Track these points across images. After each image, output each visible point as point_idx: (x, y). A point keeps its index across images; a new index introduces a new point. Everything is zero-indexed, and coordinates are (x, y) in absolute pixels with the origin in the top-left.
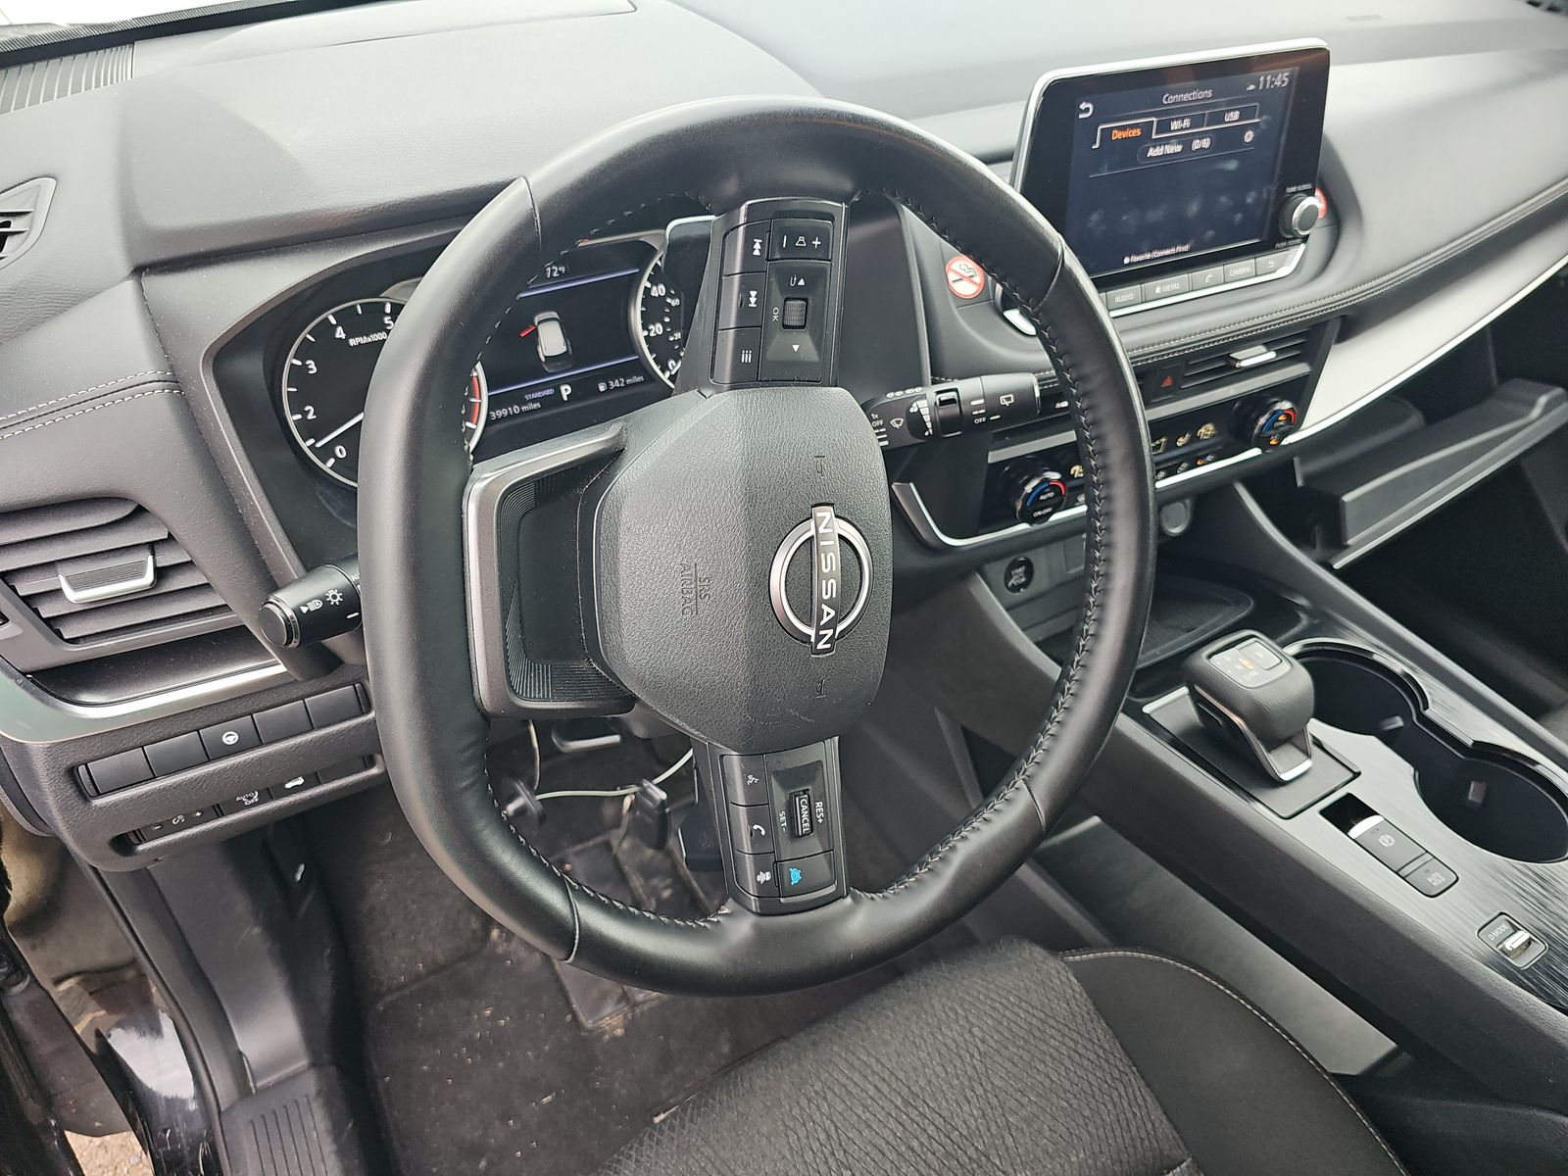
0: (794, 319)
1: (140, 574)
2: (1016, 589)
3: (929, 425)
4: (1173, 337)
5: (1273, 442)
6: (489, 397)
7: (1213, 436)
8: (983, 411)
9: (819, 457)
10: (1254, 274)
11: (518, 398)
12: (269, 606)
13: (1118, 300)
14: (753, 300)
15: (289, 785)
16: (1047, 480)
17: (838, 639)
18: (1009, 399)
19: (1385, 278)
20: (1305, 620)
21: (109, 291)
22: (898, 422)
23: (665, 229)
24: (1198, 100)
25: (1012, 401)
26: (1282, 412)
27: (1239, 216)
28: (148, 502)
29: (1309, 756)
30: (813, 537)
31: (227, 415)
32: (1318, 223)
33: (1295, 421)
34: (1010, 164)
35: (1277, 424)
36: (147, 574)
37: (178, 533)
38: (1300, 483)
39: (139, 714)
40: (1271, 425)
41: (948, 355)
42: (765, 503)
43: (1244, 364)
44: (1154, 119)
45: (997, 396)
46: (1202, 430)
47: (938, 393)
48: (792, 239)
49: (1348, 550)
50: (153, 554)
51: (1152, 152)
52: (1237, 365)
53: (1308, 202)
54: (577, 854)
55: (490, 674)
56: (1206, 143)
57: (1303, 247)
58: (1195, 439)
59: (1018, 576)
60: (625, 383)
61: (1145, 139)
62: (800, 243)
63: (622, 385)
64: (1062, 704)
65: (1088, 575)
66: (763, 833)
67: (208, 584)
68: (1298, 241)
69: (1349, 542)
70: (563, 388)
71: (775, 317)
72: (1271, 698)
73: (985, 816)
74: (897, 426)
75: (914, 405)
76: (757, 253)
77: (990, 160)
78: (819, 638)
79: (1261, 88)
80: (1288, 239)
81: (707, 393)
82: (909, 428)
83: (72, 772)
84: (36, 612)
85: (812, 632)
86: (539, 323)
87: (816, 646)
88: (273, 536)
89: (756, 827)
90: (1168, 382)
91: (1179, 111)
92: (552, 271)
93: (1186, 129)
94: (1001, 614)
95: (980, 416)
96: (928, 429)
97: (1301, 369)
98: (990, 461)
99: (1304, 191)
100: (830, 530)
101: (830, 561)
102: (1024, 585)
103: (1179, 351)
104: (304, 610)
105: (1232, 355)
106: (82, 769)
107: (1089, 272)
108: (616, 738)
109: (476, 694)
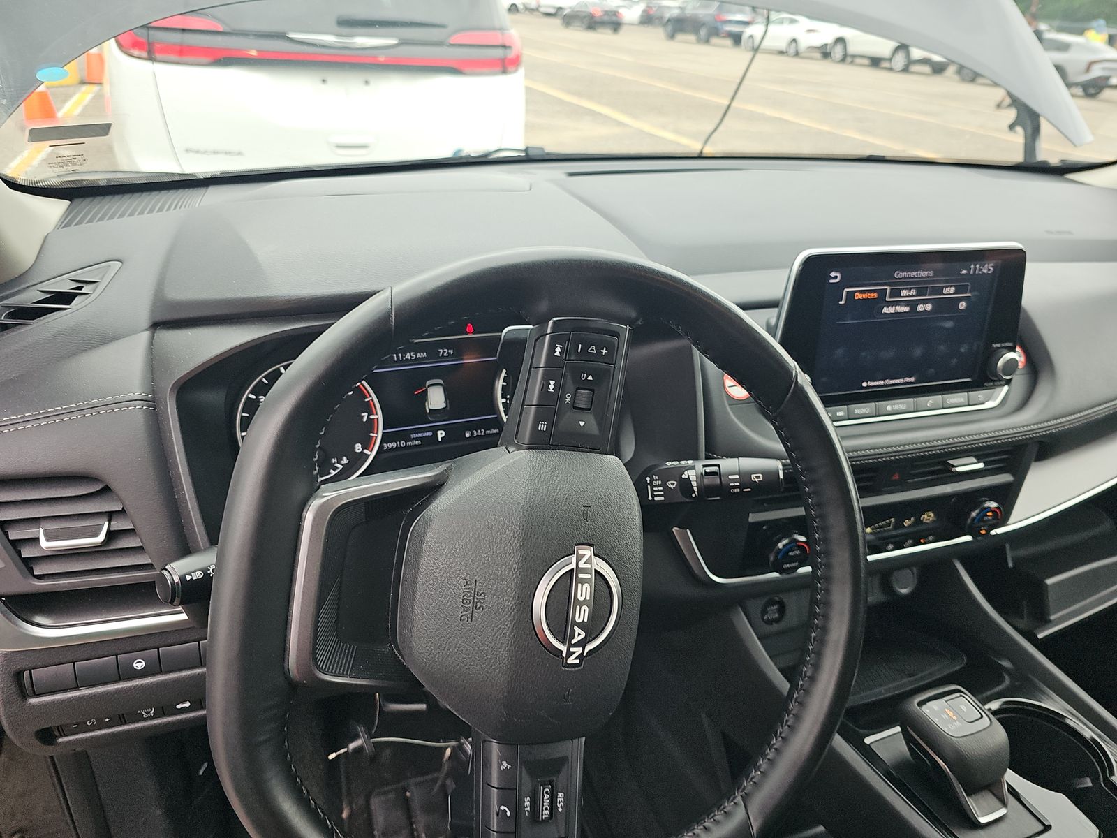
0: (582, 403)
1: (96, 535)
2: (769, 622)
3: (695, 489)
4: (899, 443)
5: (983, 532)
6: (383, 433)
7: (933, 521)
8: (738, 484)
9: (586, 506)
10: (967, 404)
11: (406, 436)
12: (164, 572)
13: (857, 412)
14: (551, 387)
15: (179, 706)
16: (797, 541)
17: (586, 656)
18: (758, 477)
19: (1073, 417)
20: (1007, 682)
21: (131, 337)
22: (673, 484)
23: (502, 332)
24: (922, 277)
25: (761, 479)
26: (989, 509)
27: (955, 361)
28: (114, 485)
29: (1005, 804)
30: (573, 569)
31: (179, 428)
32: (1018, 372)
33: (1002, 517)
34: (776, 310)
35: (986, 518)
36: (101, 534)
37: (129, 509)
38: (1010, 565)
39: (74, 638)
40: (981, 518)
41: (720, 438)
42: (537, 538)
43: (959, 469)
44: (888, 288)
45: (750, 473)
46: (925, 516)
47: (704, 466)
48: (585, 348)
49: (1050, 624)
50: (110, 521)
51: (885, 310)
52: (953, 469)
53: (1010, 355)
54: (417, 784)
55: (299, 650)
56: (928, 307)
57: (1006, 388)
58: (918, 522)
59: (773, 613)
60: (485, 433)
61: (881, 300)
62: (591, 350)
63: (482, 434)
64: (780, 733)
65: (808, 626)
66: (508, 814)
67: (142, 547)
68: (1002, 383)
69: (1052, 618)
70: (439, 432)
71: (568, 401)
72: (971, 748)
73: (706, 824)
74: (672, 487)
75: (686, 473)
76: (557, 354)
77: (745, 307)
78: (570, 654)
79: (972, 272)
80: (995, 381)
81: (511, 449)
82: (680, 490)
83: (18, 675)
84: (19, 553)
85: (563, 648)
86: (429, 386)
87: (566, 660)
88: (193, 518)
89: (503, 808)
90: (896, 477)
91: (908, 283)
92: (444, 352)
93: (913, 296)
94: (754, 641)
95: (735, 487)
96: (694, 492)
97: (1006, 478)
98: (750, 520)
99: (1006, 347)
100: (588, 566)
101: (585, 592)
102: (777, 621)
103: (904, 455)
104: (188, 578)
105: (950, 462)
106: (26, 674)
107: (818, 392)
108: (423, 707)
109: (286, 665)
